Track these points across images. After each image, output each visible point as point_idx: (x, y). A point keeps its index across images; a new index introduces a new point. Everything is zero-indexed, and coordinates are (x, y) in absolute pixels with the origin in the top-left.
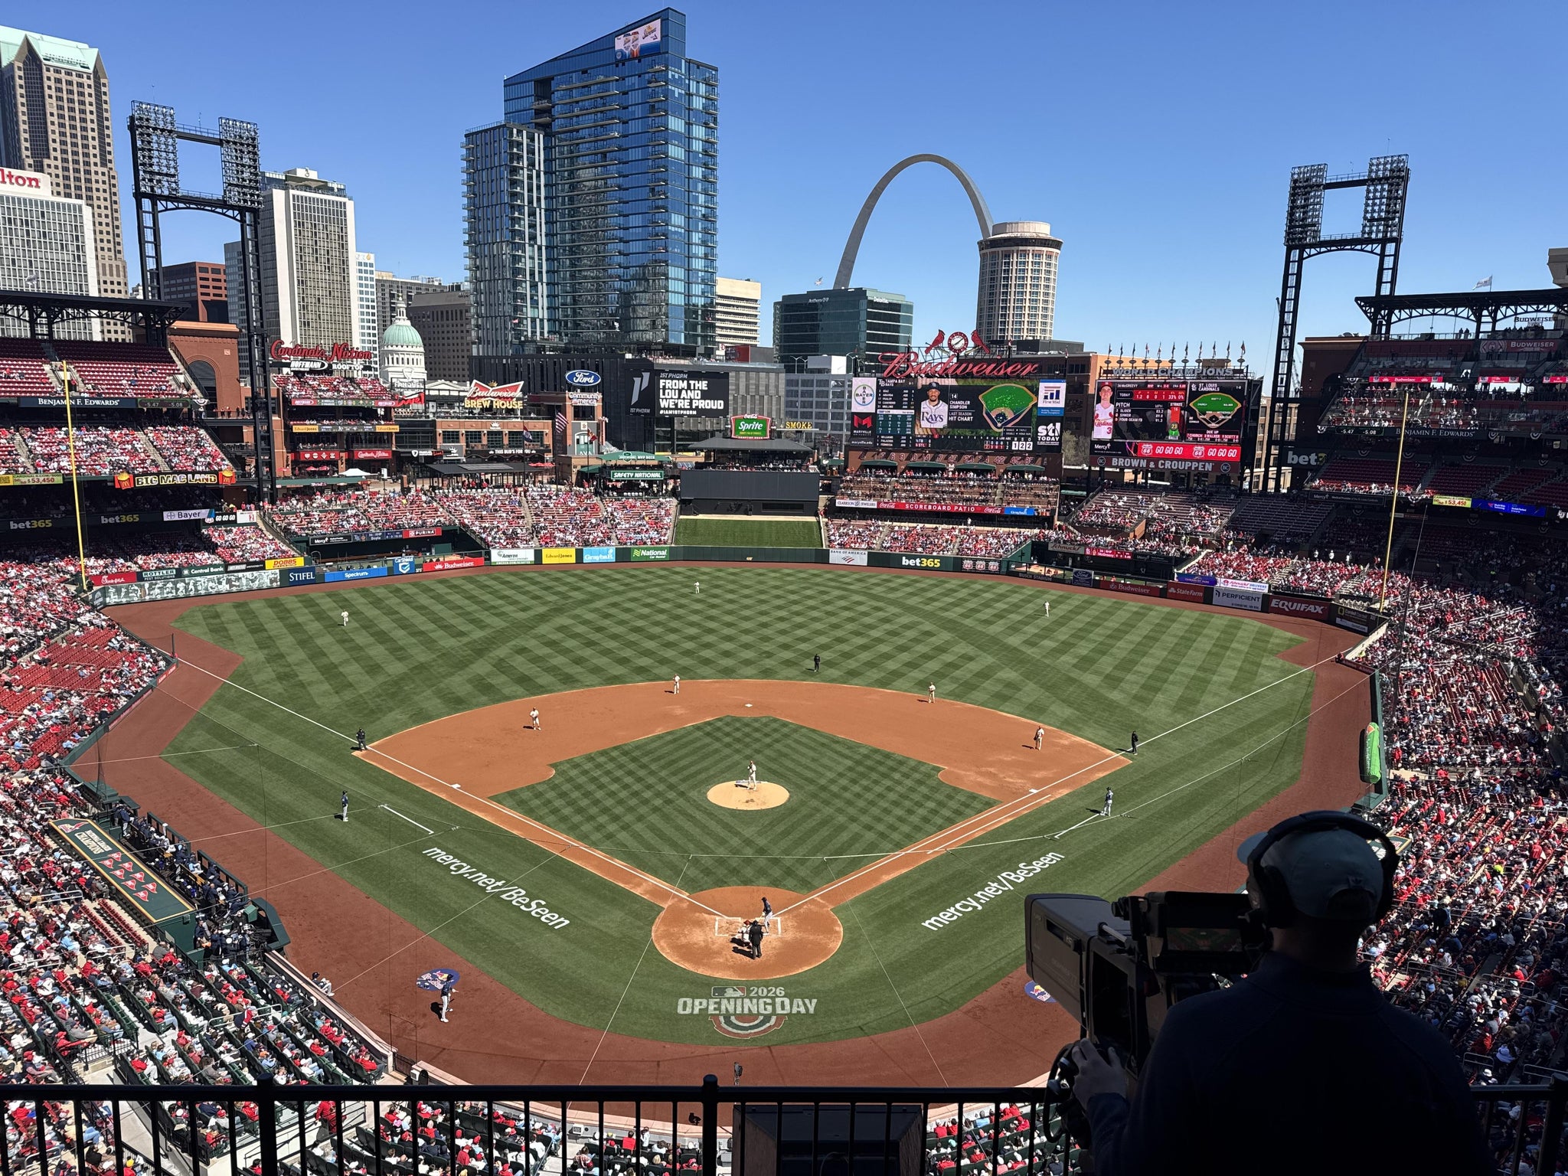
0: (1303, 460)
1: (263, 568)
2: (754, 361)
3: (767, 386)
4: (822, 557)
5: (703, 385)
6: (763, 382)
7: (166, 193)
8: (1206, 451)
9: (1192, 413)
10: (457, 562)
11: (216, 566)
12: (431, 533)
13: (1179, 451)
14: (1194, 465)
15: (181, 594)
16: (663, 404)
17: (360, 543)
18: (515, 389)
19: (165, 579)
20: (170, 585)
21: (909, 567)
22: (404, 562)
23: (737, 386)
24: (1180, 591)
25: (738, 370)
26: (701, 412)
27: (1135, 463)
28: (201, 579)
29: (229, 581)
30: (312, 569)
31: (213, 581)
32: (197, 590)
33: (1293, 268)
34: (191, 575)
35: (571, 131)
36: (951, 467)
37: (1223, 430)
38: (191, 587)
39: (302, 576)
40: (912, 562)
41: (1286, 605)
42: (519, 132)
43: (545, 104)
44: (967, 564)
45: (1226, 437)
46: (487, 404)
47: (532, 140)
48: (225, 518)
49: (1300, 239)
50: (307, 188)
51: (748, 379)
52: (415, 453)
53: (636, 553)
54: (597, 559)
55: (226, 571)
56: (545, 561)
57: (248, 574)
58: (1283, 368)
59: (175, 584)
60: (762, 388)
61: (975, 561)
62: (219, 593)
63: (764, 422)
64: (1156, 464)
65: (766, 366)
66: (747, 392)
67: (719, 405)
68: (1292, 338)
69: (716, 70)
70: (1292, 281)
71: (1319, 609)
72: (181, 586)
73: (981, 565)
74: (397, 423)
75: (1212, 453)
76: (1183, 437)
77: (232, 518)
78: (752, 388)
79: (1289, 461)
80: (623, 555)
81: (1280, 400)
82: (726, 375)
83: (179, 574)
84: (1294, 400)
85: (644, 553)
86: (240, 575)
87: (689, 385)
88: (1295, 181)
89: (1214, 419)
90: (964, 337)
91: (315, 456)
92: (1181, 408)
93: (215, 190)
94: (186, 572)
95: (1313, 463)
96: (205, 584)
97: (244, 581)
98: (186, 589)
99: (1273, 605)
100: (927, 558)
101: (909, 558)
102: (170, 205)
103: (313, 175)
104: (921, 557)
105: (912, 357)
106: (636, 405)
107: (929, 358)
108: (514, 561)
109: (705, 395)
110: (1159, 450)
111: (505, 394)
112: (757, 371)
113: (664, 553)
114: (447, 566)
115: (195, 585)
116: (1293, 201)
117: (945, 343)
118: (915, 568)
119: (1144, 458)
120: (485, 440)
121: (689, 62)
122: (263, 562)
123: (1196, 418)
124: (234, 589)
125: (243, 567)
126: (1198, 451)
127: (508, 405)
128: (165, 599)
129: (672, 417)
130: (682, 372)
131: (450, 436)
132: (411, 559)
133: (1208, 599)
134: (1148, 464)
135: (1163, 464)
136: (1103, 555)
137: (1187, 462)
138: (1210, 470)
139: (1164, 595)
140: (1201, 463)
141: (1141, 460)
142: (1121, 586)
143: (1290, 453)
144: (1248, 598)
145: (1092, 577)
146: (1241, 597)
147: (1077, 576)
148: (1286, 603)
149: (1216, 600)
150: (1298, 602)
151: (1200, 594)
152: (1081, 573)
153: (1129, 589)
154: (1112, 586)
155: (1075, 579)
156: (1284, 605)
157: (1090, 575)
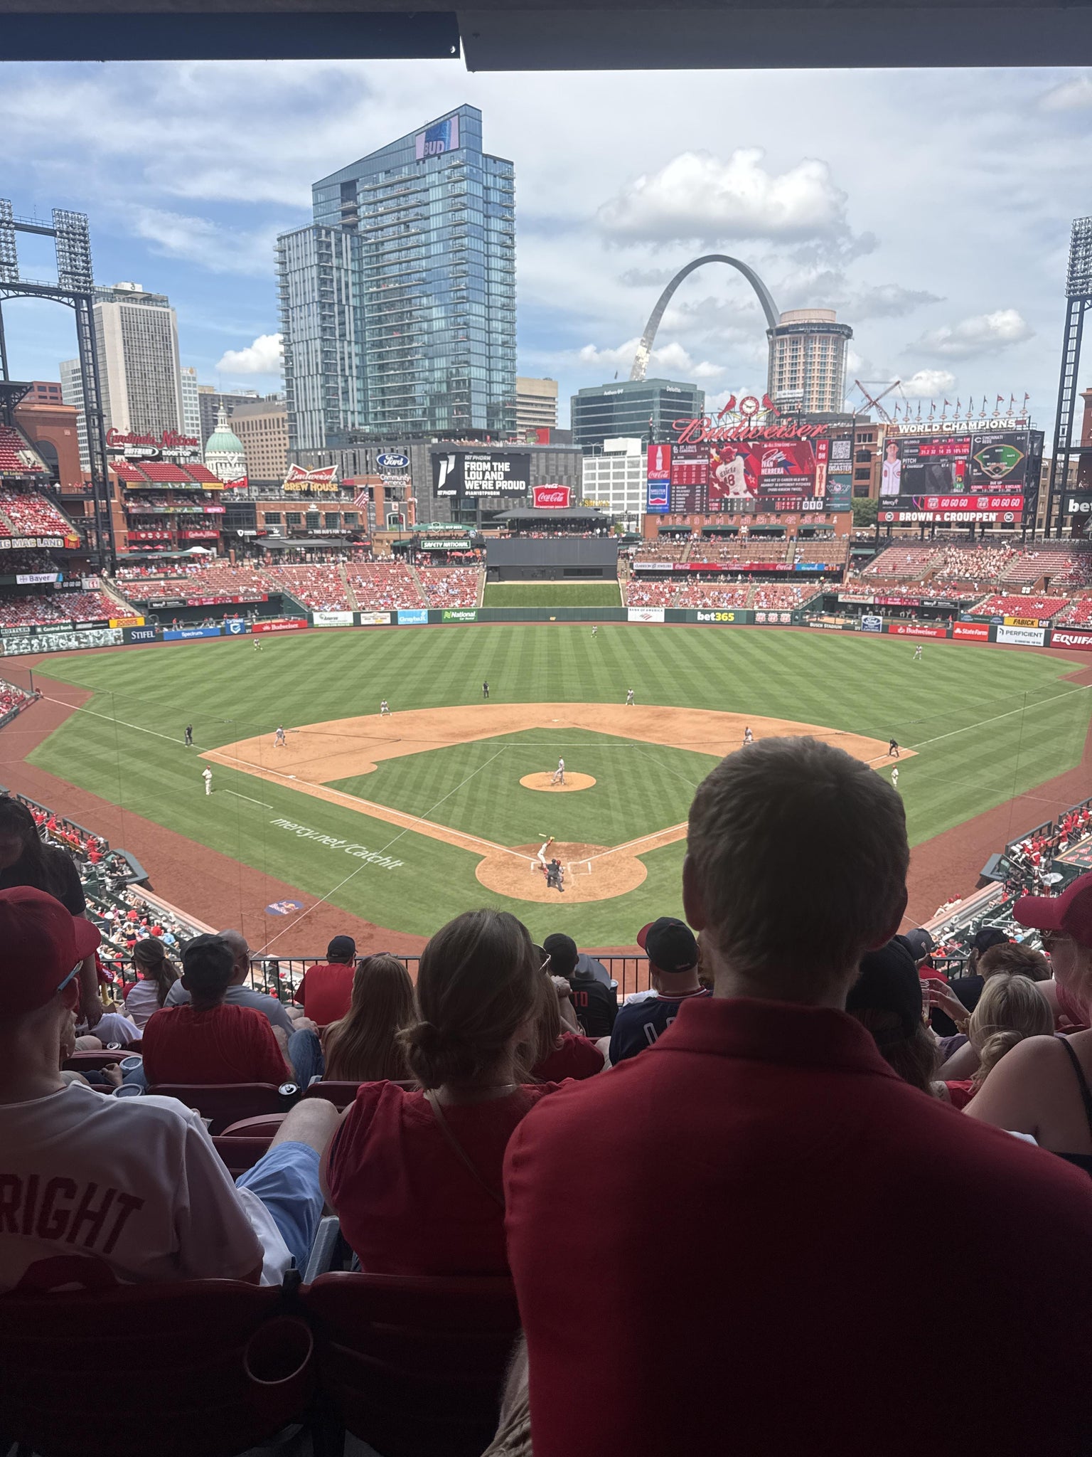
0: (1084, 507)
1: (108, 627)
2: (552, 442)
3: (566, 467)
4: (622, 616)
5: (506, 466)
6: (561, 463)
7: (7, 281)
8: (990, 502)
9: (976, 465)
10: (283, 624)
11: (65, 625)
12: (259, 598)
13: (964, 503)
14: (979, 516)
15: (36, 650)
16: (468, 485)
17: (193, 607)
18: (329, 472)
19: (21, 636)
20: (26, 641)
21: (704, 622)
22: (235, 623)
23: (538, 466)
24: (965, 631)
25: (538, 451)
26: (504, 493)
27: (922, 517)
28: (53, 636)
29: (77, 639)
30: (152, 629)
31: (63, 637)
32: (49, 646)
33: (1075, 320)
34: (44, 633)
35: (376, 230)
36: (744, 530)
37: (1006, 480)
38: (44, 643)
39: (143, 634)
40: (707, 617)
41: (1068, 639)
42: (328, 234)
43: (350, 204)
44: (760, 617)
45: (1009, 487)
46: (305, 487)
47: (340, 240)
48: (72, 584)
49: (1081, 290)
50: (134, 300)
51: (547, 459)
52: (240, 533)
53: (447, 615)
54: (411, 620)
55: (75, 630)
56: (364, 622)
57: (94, 632)
58: (1065, 418)
59: (30, 640)
60: (561, 469)
61: (767, 613)
62: (69, 650)
63: (565, 491)
64: (942, 517)
65: (563, 446)
66: (547, 472)
67: (521, 485)
68: (1074, 388)
69: (512, 163)
70: (1073, 332)
72: (35, 642)
73: (773, 617)
74: (222, 505)
75: (995, 503)
76: (968, 489)
77: (78, 584)
78: (552, 469)
79: (1071, 509)
80: (435, 617)
81: (1062, 451)
82: (528, 456)
83: (33, 631)
84: (1075, 450)
85: (454, 615)
86: (87, 632)
87: (492, 467)
88: (1076, 233)
89: (997, 470)
90: (755, 400)
91: (150, 536)
92: (965, 462)
93: (50, 278)
94: (39, 630)
96: (56, 640)
97: (91, 639)
98: (40, 645)
99: (1055, 639)
100: (722, 612)
101: (704, 612)
102: (11, 293)
103: (139, 288)
104: (715, 612)
105: (705, 423)
106: (443, 488)
107: (722, 423)
108: (334, 623)
109: (508, 476)
110: (945, 503)
111: (321, 477)
112: (558, 451)
113: (473, 614)
114: (274, 627)
115: (47, 641)
116: (1075, 253)
117: (737, 408)
118: (710, 622)
119: (930, 511)
120: (303, 522)
121: (486, 156)
122: (107, 621)
123: (980, 470)
124: (83, 646)
125: (90, 625)
126: (983, 502)
127: (325, 488)
128: (21, 654)
129: (477, 498)
130: (485, 454)
131: (272, 518)
132: (241, 620)
133: (992, 637)
134: (934, 517)
135: (949, 517)
136: (892, 603)
137: (972, 514)
138: (994, 520)
139: (950, 635)
140: (985, 514)
141: (928, 514)
142: (909, 630)
143: (1072, 501)
144: (1030, 634)
145: (881, 623)
146: (1023, 634)
147: (867, 623)
148: (1067, 637)
149: (1000, 638)
150: (1079, 636)
151: (985, 633)
152: (870, 619)
153: (916, 631)
154: (901, 630)
155: (864, 625)
156: (1065, 639)
157: (879, 621)
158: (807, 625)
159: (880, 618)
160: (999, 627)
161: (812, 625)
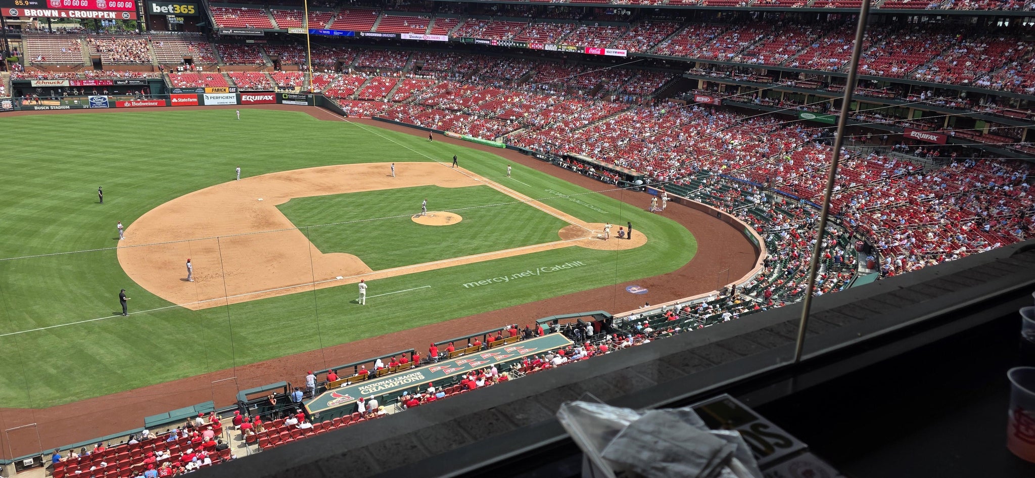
0: (164, 9)
13: (85, 3)
14: (100, 14)
24: (180, 100)
27: (47, 13)
41: (252, 98)
64: (67, 14)
71: (270, 98)
79: (155, 11)
95: (171, 11)
99: (243, 99)
110: (67, 3)
119: (54, 9)
133: (201, 102)
134: (60, 14)
135: (74, 14)
136: (88, 84)
137: (94, 12)
138: (114, 17)
139: (169, 104)
140: (105, 13)
141: (53, 11)
142: (134, 104)
143: (154, 5)
144: (227, 97)
145: (107, 100)
146: (222, 98)
147: (94, 101)
148: (251, 97)
149: (207, 102)
150: (258, 95)
151: (195, 100)
152: (96, 99)
153: (141, 104)
154: (127, 104)
155: (92, 104)
156: (249, 98)
157: (105, 99)
158: (30, 108)
159: (106, 97)
160: (204, 95)
161: (36, 108)
